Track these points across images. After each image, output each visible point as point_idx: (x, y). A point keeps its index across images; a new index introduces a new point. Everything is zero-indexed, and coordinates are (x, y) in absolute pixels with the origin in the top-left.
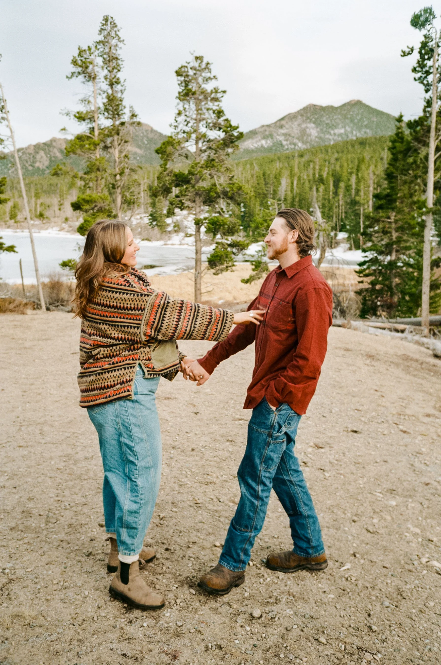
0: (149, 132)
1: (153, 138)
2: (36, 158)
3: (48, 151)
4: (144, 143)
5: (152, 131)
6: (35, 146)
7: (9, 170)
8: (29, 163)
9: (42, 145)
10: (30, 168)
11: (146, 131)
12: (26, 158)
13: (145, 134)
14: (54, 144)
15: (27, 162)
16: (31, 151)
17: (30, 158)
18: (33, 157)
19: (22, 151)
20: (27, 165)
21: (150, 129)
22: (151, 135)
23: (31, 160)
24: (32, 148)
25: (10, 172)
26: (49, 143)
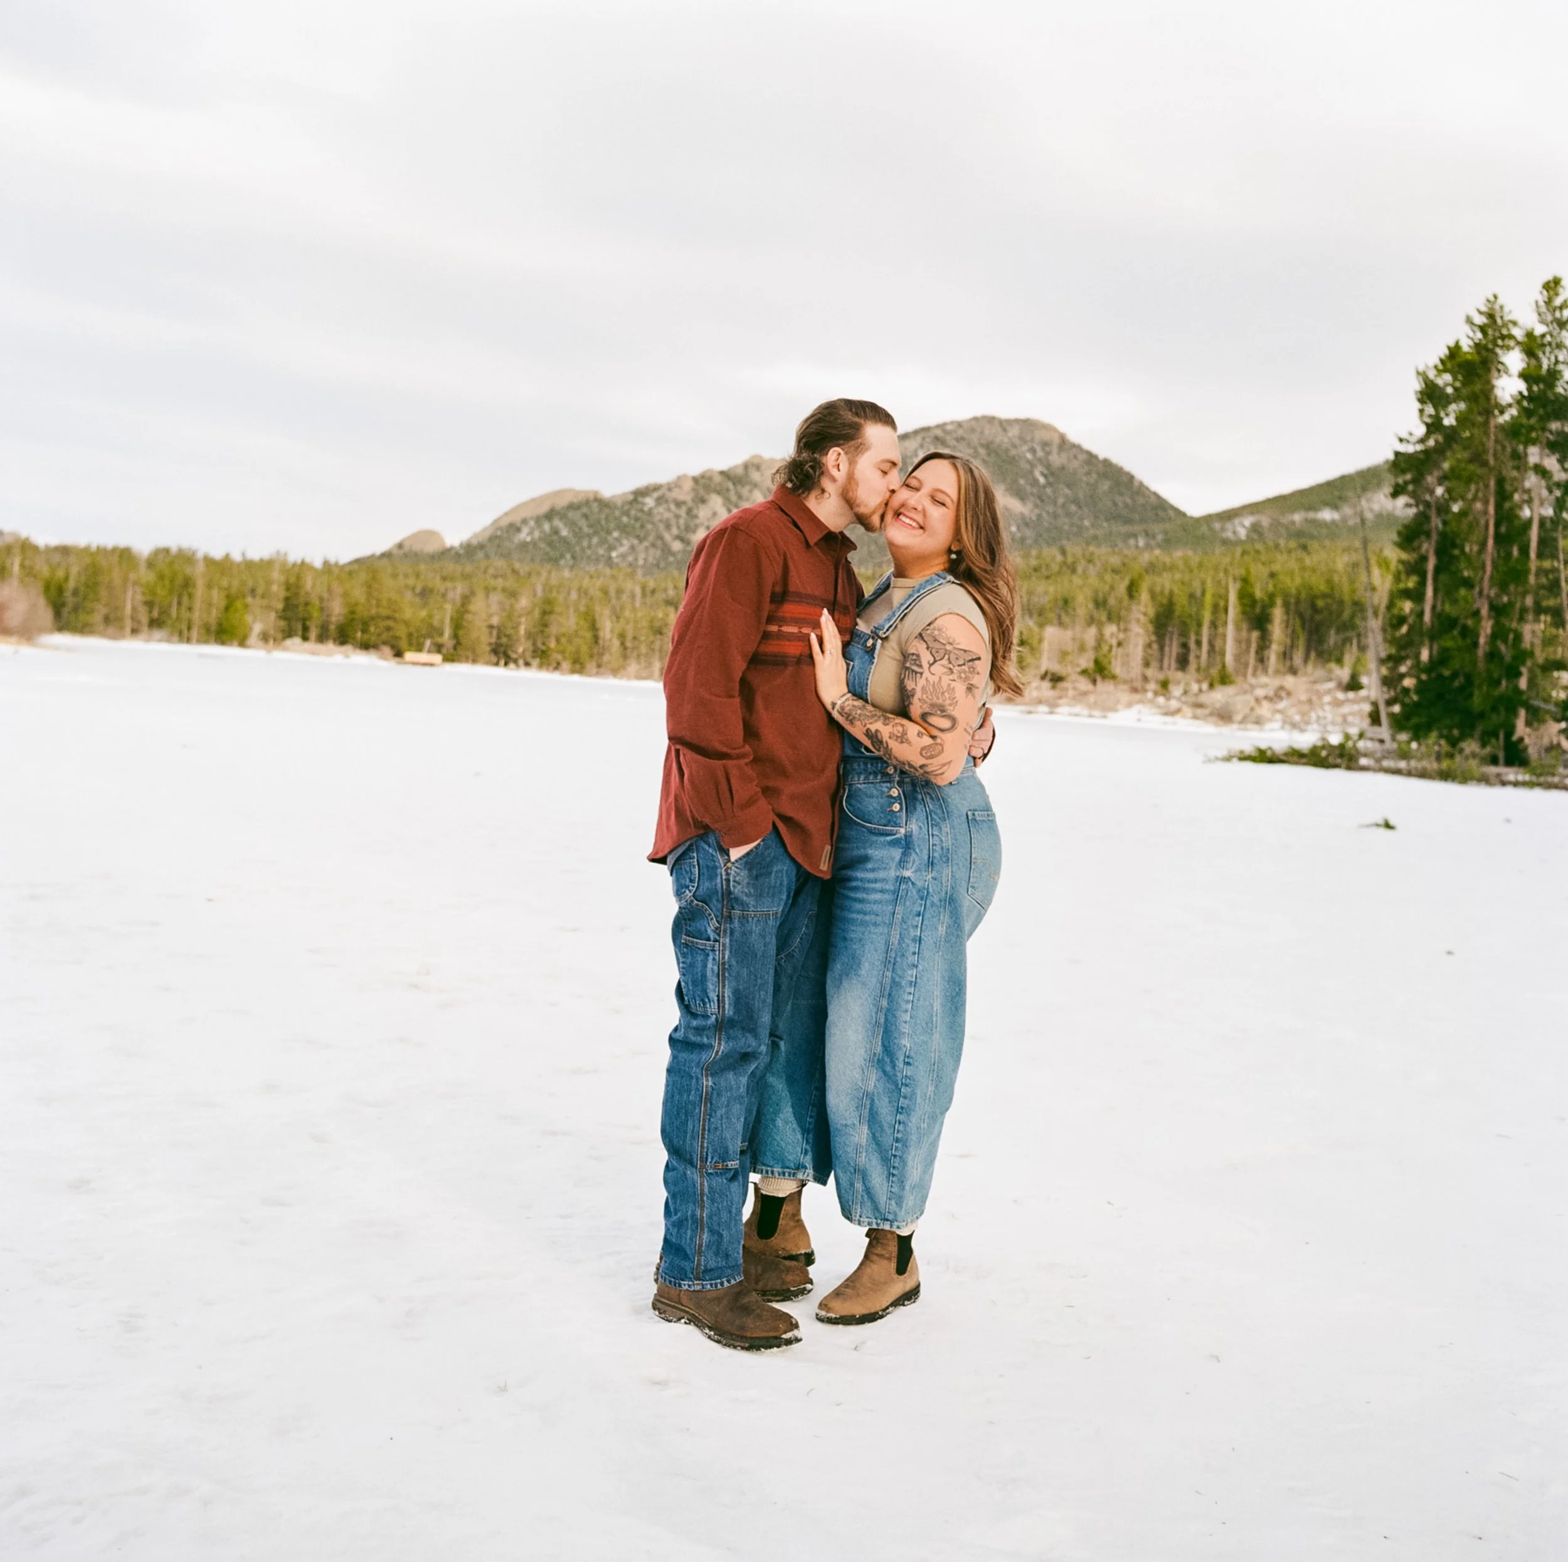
0: (1055, 450)
1: (1063, 468)
2: (696, 517)
3: (734, 498)
4: (1035, 482)
5: (1064, 443)
6: (695, 480)
7: (611, 548)
8: (675, 531)
9: (718, 479)
10: (677, 546)
11: (1045, 444)
12: (667, 515)
13: (1040, 453)
14: (755, 476)
15: (668, 527)
16: (685, 494)
17: (677, 517)
18: (689, 512)
19: (655, 495)
20: (667, 537)
21: (1056, 440)
22: (1056, 460)
23: (682, 521)
24: (688, 485)
25: (614, 554)
26: (740, 471)
